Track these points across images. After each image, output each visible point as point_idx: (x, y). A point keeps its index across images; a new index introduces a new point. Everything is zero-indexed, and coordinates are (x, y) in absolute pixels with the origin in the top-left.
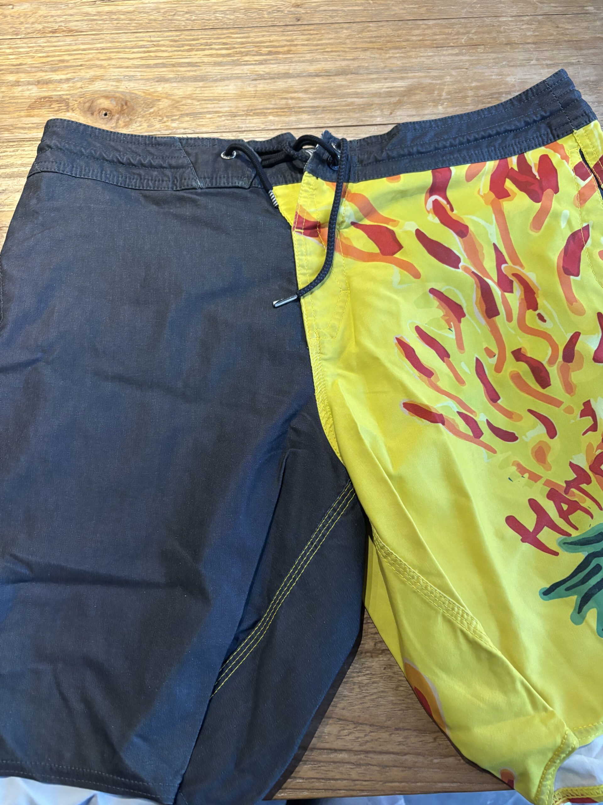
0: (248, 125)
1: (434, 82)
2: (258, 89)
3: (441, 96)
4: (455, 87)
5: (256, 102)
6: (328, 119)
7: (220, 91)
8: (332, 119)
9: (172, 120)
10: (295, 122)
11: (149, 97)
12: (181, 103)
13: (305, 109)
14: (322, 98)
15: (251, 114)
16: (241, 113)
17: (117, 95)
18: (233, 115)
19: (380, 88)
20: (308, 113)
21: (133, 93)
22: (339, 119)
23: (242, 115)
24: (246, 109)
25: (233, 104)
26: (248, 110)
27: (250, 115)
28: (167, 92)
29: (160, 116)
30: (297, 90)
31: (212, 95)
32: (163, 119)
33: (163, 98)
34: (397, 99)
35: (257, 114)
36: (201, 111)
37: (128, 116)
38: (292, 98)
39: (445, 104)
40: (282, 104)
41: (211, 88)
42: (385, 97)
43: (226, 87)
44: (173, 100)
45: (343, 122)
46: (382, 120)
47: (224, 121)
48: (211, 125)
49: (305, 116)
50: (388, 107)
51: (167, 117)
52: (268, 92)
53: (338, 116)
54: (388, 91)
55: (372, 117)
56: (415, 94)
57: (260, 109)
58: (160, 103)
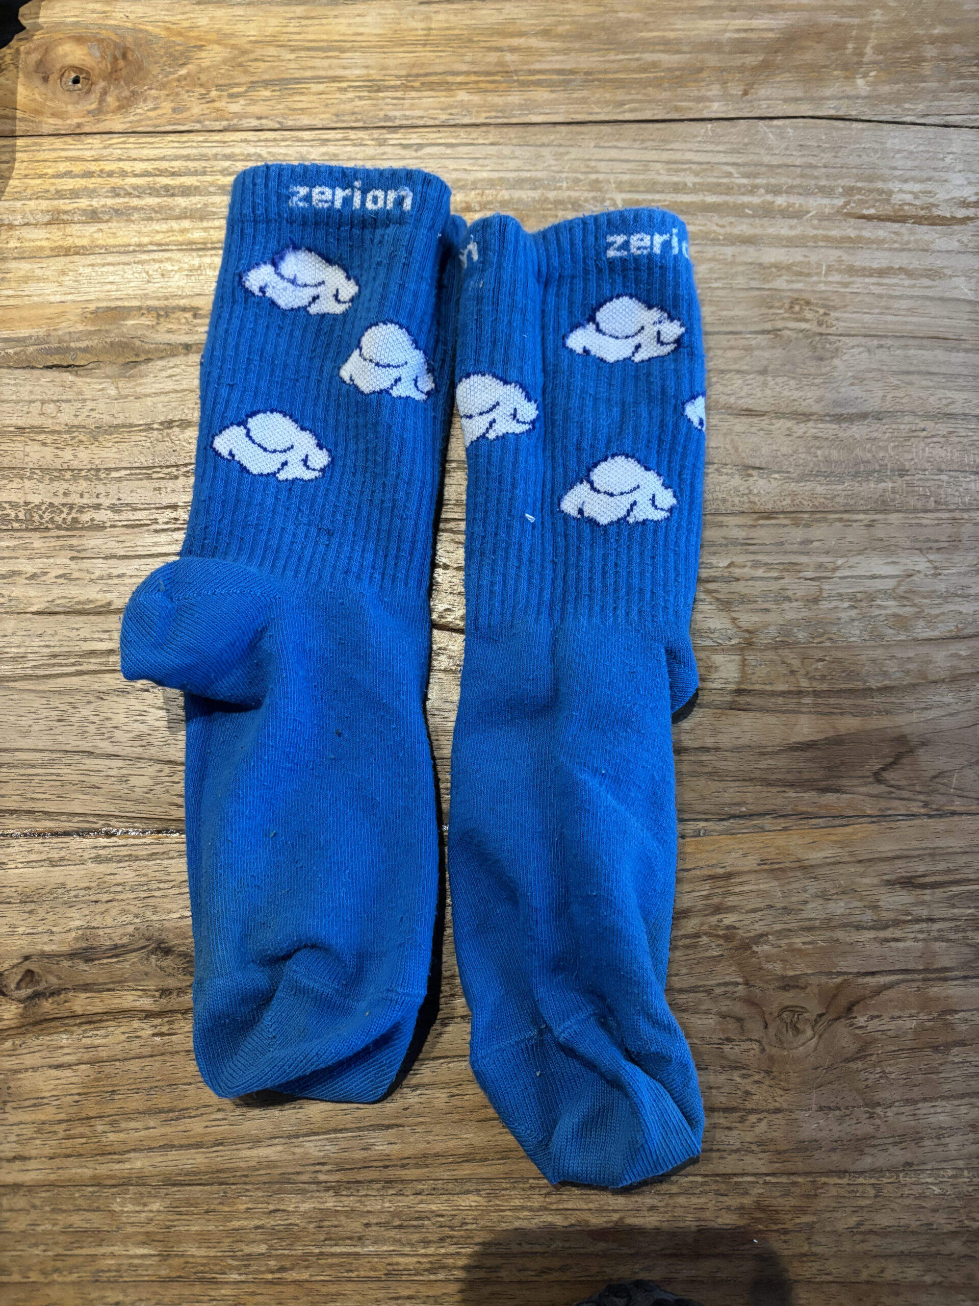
0: (408, 113)
1: (845, 20)
2: (433, 26)
3: (862, 54)
4: (894, 34)
5: (426, 55)
6: (598, 102)
7: (343, 29)
8: (608, 103)
9: (231, 96)
10: (520, 106)
11: (179, 40)
12: (252, 56)
13: (544, 77)
14: (582, 50)
15: (417, 84)
16: (392, 83)
17: (104, 34)
18: (375, 87)
19: (720, 31)
20: (551, 85)
21: (141, 31)
22: (622, 104)
23: (395, 88)
24: (404, 73)
25: (374, 59)
26: (408, 75)
27: (413, 88)
28: (220, 29)
29: (201, 85)
30: (524, 29)
31: (325, 37)
32: (209, 92)
33: (210, 42)
34: (761, 58)
35: (431, 86)
36: (298, 74)
37: (127, 84)
38: (513, 50)
39: (873, 74)
40: (489, 64)
41: (324, 21)
42: (730, 53)
43: (358, 19)
44: (234, 47)
45: (632, 110)
46: (725, 108)
47: (352, 100)
48: (322, 109)
49: (542, 95)
50: (738, 76)
51: (219, 87)
52: (456, 32)
53: (621, 95)
54: (738, 40)
55: (700, 99)
56: (801, 48)
57: (436, 74)
58: (203, 54)
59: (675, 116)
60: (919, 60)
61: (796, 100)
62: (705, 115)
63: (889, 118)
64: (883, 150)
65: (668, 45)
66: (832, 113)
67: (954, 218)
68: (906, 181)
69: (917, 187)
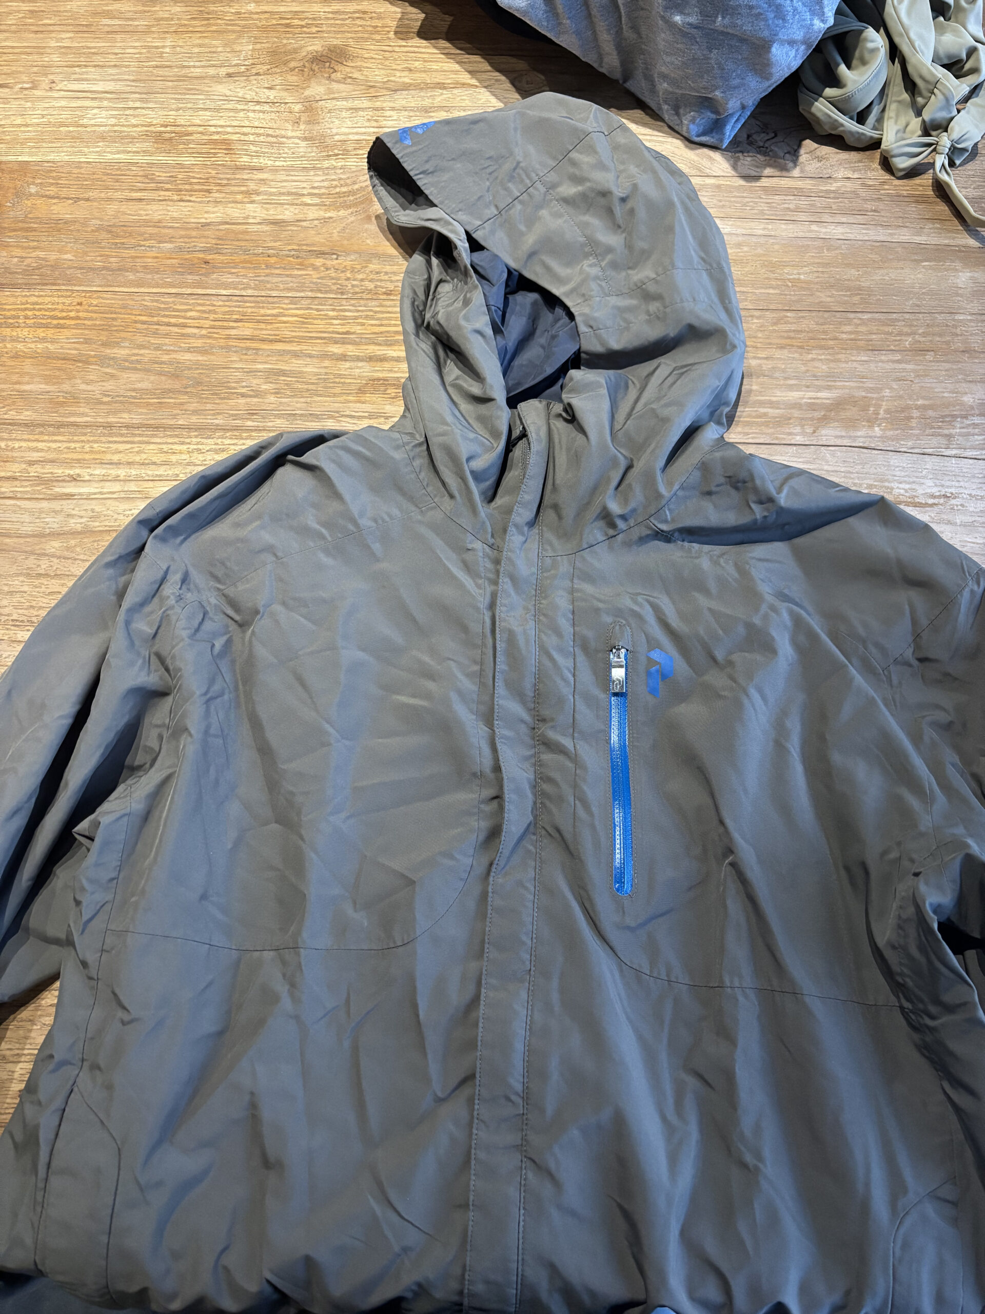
59: (776, 442)
60: (909, 418)
61: (842, 437)
62: (793, 442)
63: (892, 449)
64: (889, 466)
65: (773, 405)
66: (861, 444)
67: (926, 504)
68: (901, 483)
69: (907, 486)
